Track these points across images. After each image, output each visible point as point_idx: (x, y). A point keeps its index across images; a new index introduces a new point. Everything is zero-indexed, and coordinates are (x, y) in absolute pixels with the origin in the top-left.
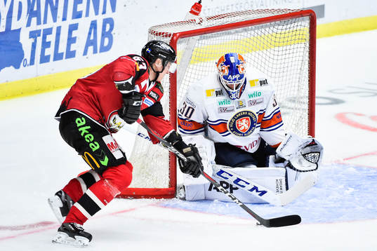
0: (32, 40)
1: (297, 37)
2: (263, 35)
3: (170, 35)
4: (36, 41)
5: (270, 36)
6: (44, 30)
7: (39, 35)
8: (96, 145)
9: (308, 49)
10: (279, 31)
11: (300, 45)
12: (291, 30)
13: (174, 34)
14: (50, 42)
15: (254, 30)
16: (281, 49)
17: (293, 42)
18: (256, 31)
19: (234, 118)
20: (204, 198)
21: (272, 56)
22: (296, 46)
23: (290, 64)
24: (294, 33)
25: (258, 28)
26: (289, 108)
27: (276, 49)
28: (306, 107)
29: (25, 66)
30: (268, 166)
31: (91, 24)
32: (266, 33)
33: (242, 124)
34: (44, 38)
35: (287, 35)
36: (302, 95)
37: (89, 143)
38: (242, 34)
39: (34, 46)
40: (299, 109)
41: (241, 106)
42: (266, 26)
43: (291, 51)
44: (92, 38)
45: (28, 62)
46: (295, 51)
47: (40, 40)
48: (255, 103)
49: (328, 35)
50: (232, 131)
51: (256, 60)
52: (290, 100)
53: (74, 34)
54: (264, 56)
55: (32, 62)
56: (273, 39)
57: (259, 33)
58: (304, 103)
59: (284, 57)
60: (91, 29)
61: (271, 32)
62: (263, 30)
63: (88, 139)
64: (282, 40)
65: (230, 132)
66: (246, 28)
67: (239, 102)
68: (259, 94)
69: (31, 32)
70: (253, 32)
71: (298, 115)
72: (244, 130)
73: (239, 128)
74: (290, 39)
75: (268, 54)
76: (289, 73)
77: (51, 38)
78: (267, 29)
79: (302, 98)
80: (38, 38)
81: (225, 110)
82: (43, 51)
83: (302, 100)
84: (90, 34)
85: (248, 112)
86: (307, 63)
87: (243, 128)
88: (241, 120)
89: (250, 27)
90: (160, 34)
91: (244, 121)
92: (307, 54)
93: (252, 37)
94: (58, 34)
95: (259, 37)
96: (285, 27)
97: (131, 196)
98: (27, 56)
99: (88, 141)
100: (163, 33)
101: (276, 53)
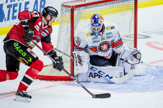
0: (8, 9)
1: (129, 8)
2: (113, 7)
3: (71, 7)
4: (10, 9)
5: (116, 7)
6: (14, 4)
7: (12, 7)
8: (25, 54)
9: (134, 13)
10: (121, 5)
11: (130, 11)
12: (126, 4)
13: (73, 6)
14: (16, 10)
15: (109, 4)
16: (121, 13)
17: (127, 10)
18: (110, 5)
19: (100, 45)
20: (86, 81)
21: (117, 16)
22: (128, 11)
23: (125, 20)
24: (127, 6)
25: (111, 4)
26: (125, 40)
27: (119, 13)
28: (133, 39)
29: (5, 21)
30: (115, 66)
31: (35, 2)
32: (115, 6)
33: (104, 47)
34: (14, 8)
35: (124, 7)
36: (131, 34)
37: (21, 53)
38: (104, 6)
39: (9, 12)
40: (130, 40)
41: (103, 39)
42: (115, 3)
43: (126, 14)
44: (35, 8)
45: (7, 19)
46: (128, 14)
47: (12, 9)
48: (109, 37)
49: (143, 7)
50: (100, 50)
51: (110, 18)
52: (126, 36)
53: (28, 6)
54: (114, 16)
55: (8, 19)
56: (118, 8)
57: (112, 6)
58: (132, 38)
59: (123, 16)
60: (35, 4)
61: (117, 5)
62: (113, 5)
63: (20, 52)
64: (122, 9)
65: (99, 51)
66: (106, 3)
67: (102, 37)
68: (111, 33)
69: (8, 5)
70: (108, 5)
71: (129, 43)
72: (105, 49)
73: (102, 49)
74: (125, 8)
75: (116, 15)
76: (125, 24)
77: (17, 8)
78: (115, 4)
79: (131, 35)
80: (11, 8)
81: (96, 42)
82: (13, 14)
83: (131, 36)
84: (34, 6)
85: (106, 42)
86: (133, 19)
87: (104, 49)
88: (103, 45)
89: (107, 3)
90: (66, 6)
91: (105, 46)
92: (133, 15)
93: (108, 8)
94: (20, 6)
95: (111, 7)
96: (123, 3)
97: (53, 80)
98: (6, 16)
99: (21, 52)
100: (68, 6)
101: (119, 15)
